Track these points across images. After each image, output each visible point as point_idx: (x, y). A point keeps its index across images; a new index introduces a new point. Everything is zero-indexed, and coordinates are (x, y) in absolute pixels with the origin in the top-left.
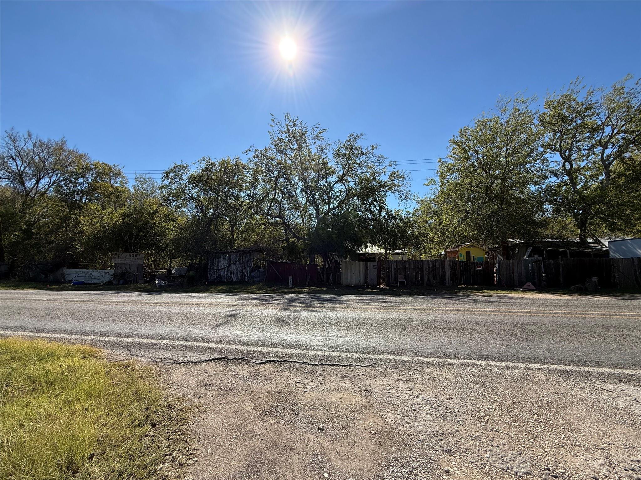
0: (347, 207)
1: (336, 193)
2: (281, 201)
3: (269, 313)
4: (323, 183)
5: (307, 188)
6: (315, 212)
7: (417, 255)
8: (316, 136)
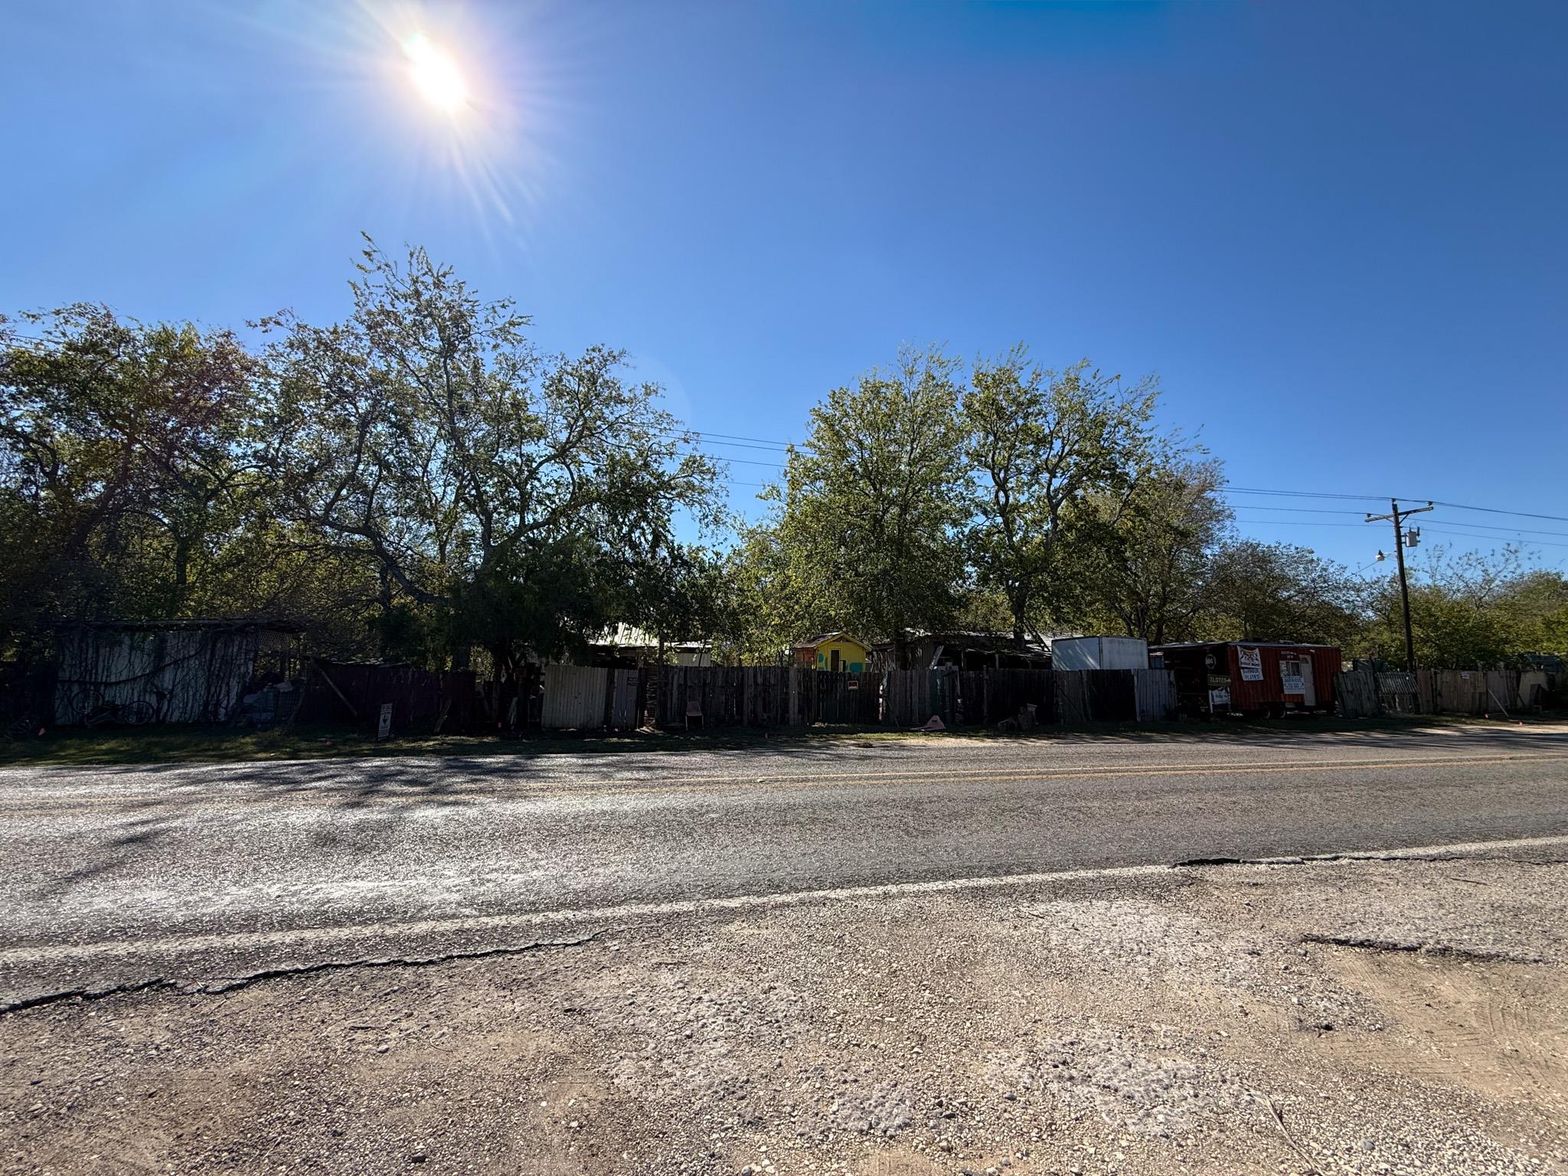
0: (573, 526)
1: (544, 487)
2: (375, 487)
3: (292, 819)
4: (509, 456)
5: (463, 463)
6: (480, 529)
7: (735, 654)
8: (500, 329)
